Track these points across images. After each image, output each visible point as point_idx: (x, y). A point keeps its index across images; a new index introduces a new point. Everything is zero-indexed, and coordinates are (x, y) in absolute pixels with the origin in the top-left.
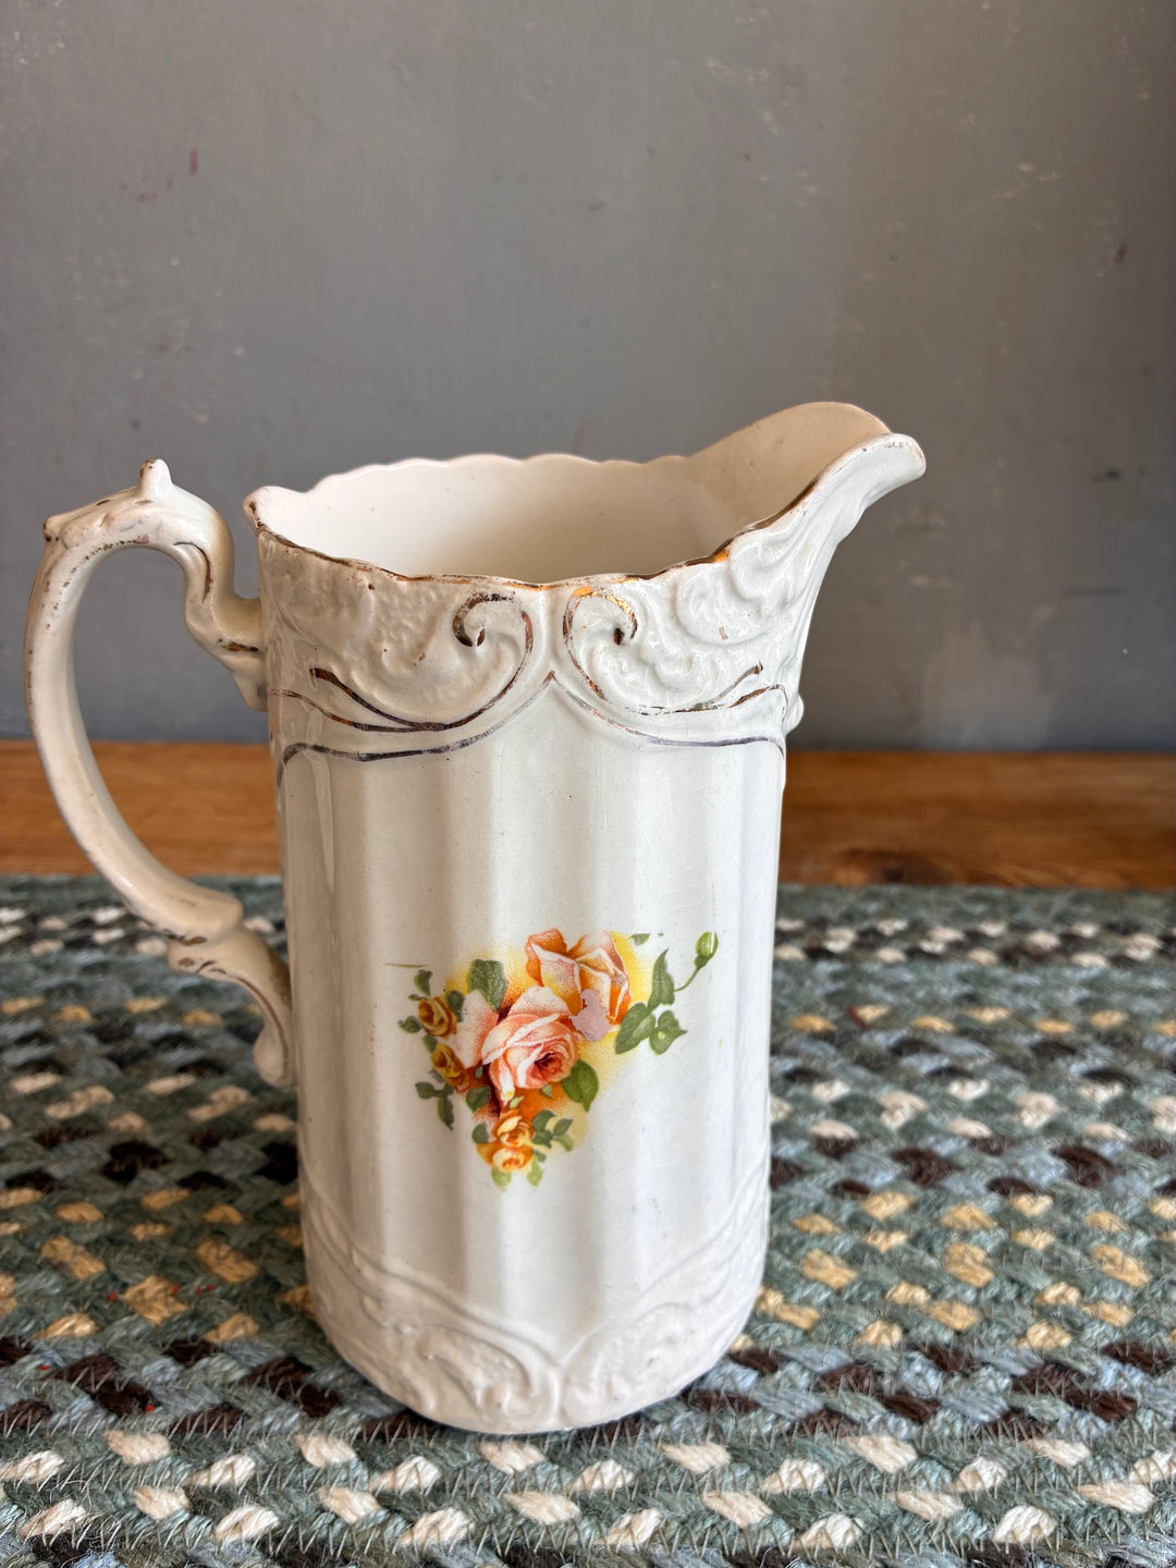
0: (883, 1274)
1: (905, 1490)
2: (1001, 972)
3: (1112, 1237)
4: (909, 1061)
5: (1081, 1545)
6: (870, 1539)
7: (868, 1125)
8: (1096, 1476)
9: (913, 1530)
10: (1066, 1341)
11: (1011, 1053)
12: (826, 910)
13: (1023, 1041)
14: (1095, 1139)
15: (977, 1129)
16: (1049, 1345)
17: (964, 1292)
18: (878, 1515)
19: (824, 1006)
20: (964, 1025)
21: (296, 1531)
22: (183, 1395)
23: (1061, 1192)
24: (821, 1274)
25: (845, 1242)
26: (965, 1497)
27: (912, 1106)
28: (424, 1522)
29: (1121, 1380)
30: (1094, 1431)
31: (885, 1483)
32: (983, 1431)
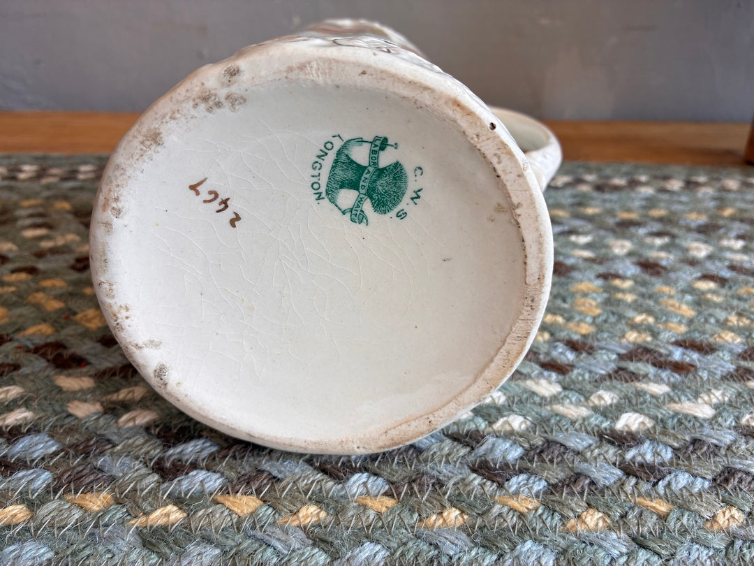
1: (556, 404)
2: (595, 194)
3: (670, 297)
6: (536, 426)
8: (677, 399)
9: (563, 422)
10: (649, 339)
11: (605, 225)
13: (611, 221)
14: (656, 259)
15: (587, 254)
16: (640, 340)
17: (585, 318)
18: (541, 416)
20: (576, 214)
23: (639, 279)
29: (685, 356)
30: (672, 379)
31: (544, 401)
32: (603, 378)
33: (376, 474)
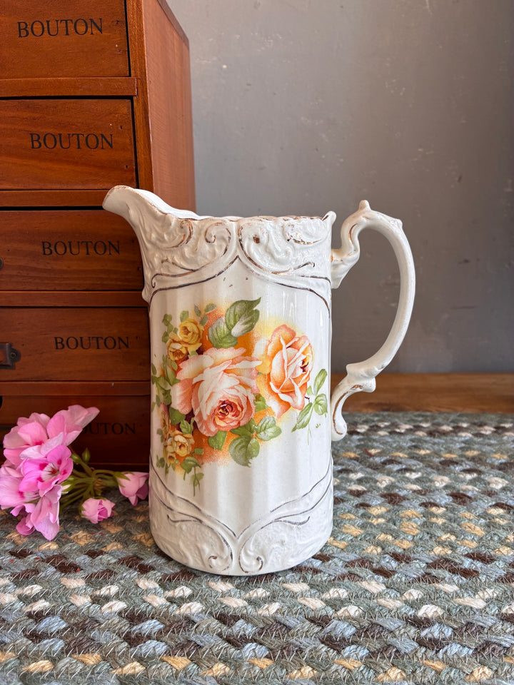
0: (374, 531)
1: (381, 598)
2: (428, 439)
3: (470, 520)
4: (388, 466)
5: (454, 617)
6: (365, 613)
7: (371, 486)
8: (461, 596)
9: (384, 611)
10: (450, 552)
11: (431, 464)
12: (356, 419)
13: (436, 460)
14: (465, 491)
15: (415, 487)
16: (443, 553)
17: (408, 537)
18: (369, 606)
19: (355, 449)
20: (412, 455)
21: (134, 609)
22: (92, 567)
23: (450, 506)
24: (349, 531)
25: (360, 522)
26: (406, 602)
27: (390, 480)
28: (185, 606)
29: (473, 565)
30: (461, 581)
31: (373, 596)
32: (414, 580)
33: (261, 644)
